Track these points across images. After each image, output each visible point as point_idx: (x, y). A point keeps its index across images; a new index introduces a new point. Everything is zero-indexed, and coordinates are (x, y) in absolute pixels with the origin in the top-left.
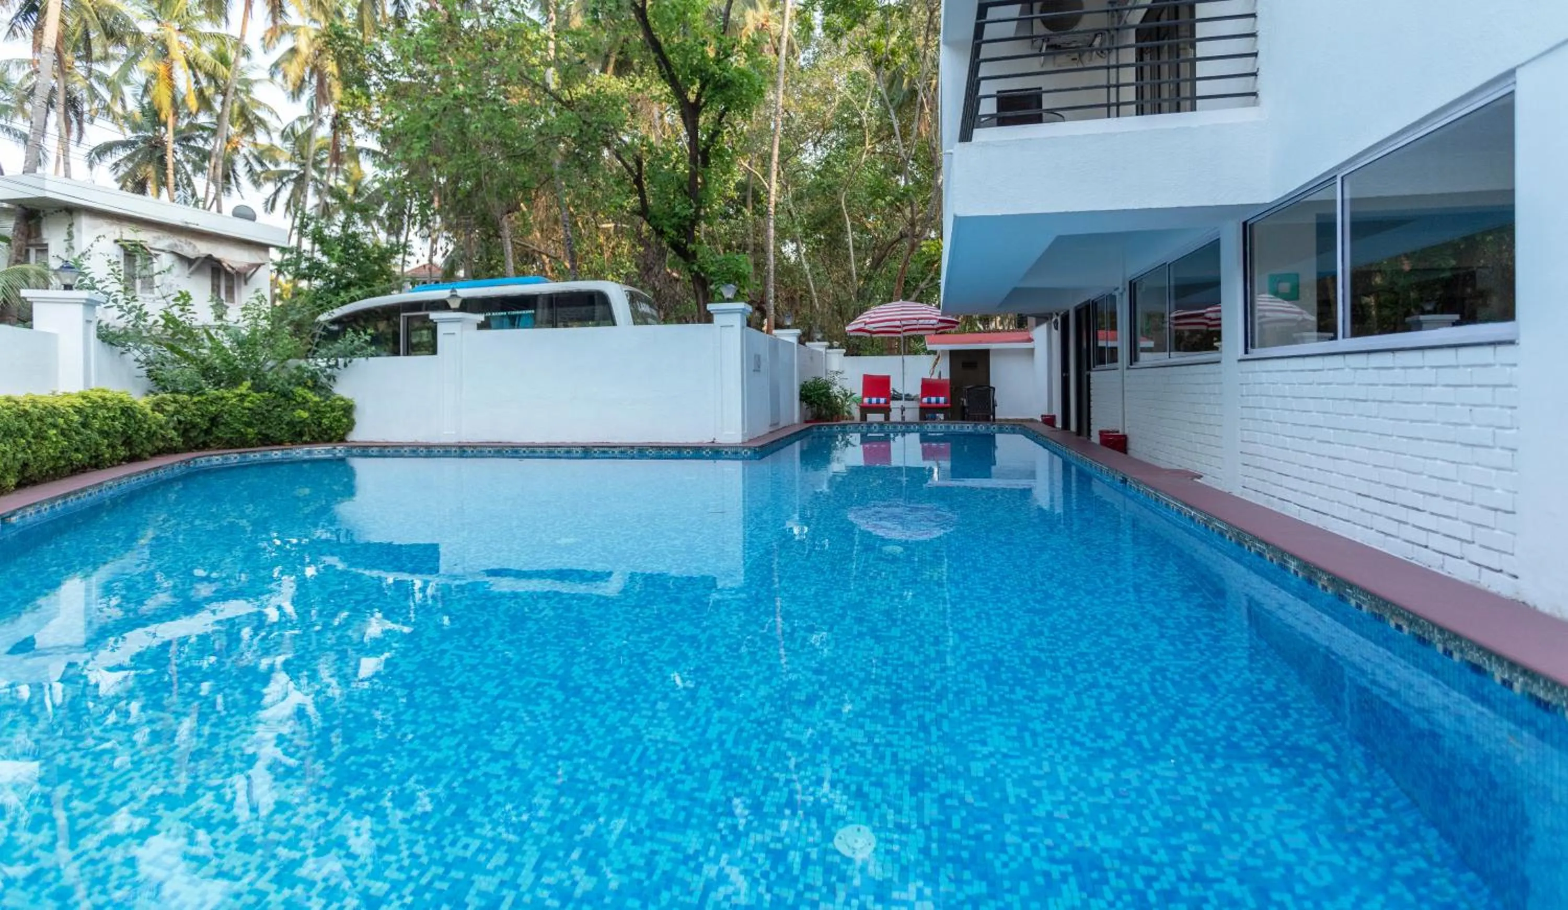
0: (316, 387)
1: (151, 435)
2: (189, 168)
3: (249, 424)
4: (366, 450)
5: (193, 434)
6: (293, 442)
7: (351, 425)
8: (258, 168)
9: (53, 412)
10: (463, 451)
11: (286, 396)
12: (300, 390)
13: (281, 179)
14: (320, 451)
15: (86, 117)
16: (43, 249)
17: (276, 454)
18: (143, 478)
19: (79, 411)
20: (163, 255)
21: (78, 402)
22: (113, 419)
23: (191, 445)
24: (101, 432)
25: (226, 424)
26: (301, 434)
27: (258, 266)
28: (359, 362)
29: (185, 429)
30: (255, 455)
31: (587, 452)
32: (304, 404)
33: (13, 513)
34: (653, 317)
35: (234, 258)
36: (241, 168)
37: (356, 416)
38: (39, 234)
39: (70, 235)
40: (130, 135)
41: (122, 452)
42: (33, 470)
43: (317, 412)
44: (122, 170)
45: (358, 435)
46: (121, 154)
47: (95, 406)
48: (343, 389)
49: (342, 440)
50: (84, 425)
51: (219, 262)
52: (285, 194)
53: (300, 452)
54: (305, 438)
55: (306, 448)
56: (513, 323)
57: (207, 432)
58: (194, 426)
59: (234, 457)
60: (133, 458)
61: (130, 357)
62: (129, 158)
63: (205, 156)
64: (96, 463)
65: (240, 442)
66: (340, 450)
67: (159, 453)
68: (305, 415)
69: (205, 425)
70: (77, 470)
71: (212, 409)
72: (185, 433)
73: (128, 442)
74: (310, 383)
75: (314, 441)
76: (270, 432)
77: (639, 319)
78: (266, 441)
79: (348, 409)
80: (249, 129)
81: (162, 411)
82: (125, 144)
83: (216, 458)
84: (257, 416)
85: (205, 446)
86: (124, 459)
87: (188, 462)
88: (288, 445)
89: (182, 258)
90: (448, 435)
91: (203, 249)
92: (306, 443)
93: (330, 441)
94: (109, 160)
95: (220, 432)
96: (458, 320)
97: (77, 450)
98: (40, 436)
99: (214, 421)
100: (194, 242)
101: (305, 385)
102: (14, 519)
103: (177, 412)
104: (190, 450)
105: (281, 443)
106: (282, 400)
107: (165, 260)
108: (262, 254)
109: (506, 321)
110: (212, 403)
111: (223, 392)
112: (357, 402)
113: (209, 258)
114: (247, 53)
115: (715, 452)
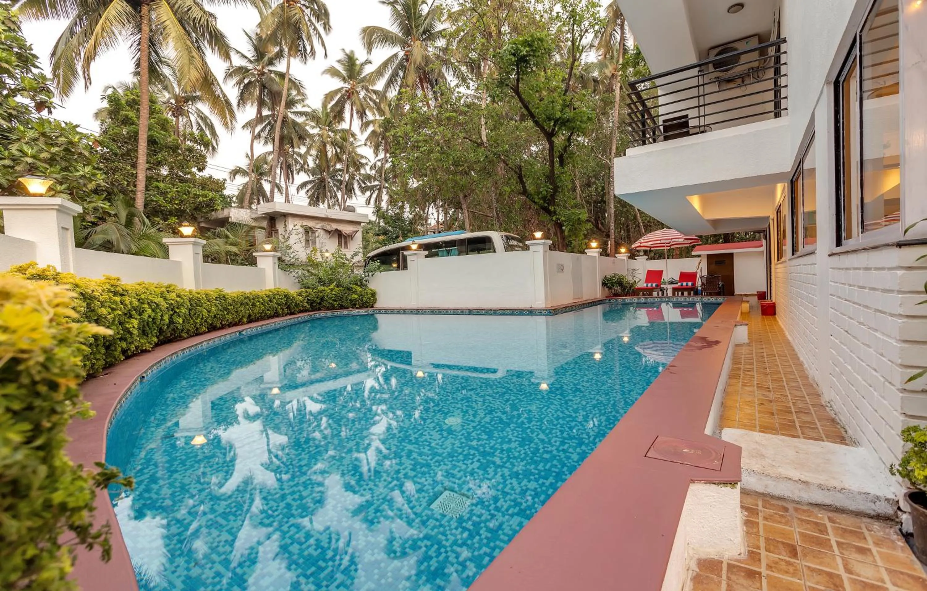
0: (362, 285)
1: (297, 305)
2: (335, 189)
3: (335, 301)
4: (380, 311)
5: (314, 305)
6: (353, 308)
7: (375, 301)
8: (363, 185)
9: (258, 296)
10: (418, 312)
11: (349, 289)
12: (354, 286)
13: (372, 189)
14: (362, 311)
15: (295, 172)
16: (277, 232)
17: (346, 312)
18: (293, 320)
19: (268, 296)
20: (319, 230)
21: (267, 293)
22: (282, 299)
23: (313, 309)
24: (277, 303)
25: (326, 301)
26: (355, 305)
27: (357, 232)
28: (378, 274)
29: (311, 303)
30: (338, 313)
31: (470, 312)
32: (355, 292)
33: (243, 331)
34: (520, 247)
35: (347, 229)
36: (356, 186)
37: (377, 297)
38: (275, 226)
39: (285, 225)
40: (312, 178)
41: (286, 311)
42: (253, 317)
43: (361, 296)
44: (310, 194)
45: (378, 305)
46: (309, 186)
47: (274, 295)
48: (372, 286)
49: (372, 307)
50: (271, 301)
51: (340, 231)
52: (374, 196)
53: (355, 312)
54: (357, 306)
55: (357, 310)
56: (449, 253)
57: (320, 304)
58: (315, 301)
59: (329, 313)
60: (292, 314)
61: (292, 275)
62: (313, 187)
63: (341, 182)
64: (276, 315)
65: (332, 308)
66: (370, 311)
67: (302, 311)
68: (356, 296)
69: (319, 301)
70: (270, 317)
71: (321, 294)
72: (311, 304)
73: (288, 308)
74: (359, 283)
75: (361, 307)
76: (344, 304)
77: (509, 248)
78: (342, 307)
79: (374, 294)
80: (358, 169)
81: (301, 296)
82: (310, 182)
83: (322, 314)
84: (337, 298)
85: (319, 309)
86: (288, 313)
87: (311, 315)
88: (350, 309)
89: (326, 231)
90: (413, 305)
91: (334, 226)
92: (357, 308)
93: (367, 307)
94: (305, 190)
95: (324, 304)
96: (415, 254)
97: (268, 310)
98: (254, 305)
99: (322, 299)
100: (332, 224)
101: (356, 284)
102: (244, 333)
103: (307, 296)
104: (314, 311)
105: (348, 308)
106: (347, 291)
107: (320, 233)
108: (358, 227)
109: (445, 253)
110: (321, 292)
111: (325, 288)
112: (377, 290)
113: (336, 229)
114: (353, 135)
115: (530, 312)
